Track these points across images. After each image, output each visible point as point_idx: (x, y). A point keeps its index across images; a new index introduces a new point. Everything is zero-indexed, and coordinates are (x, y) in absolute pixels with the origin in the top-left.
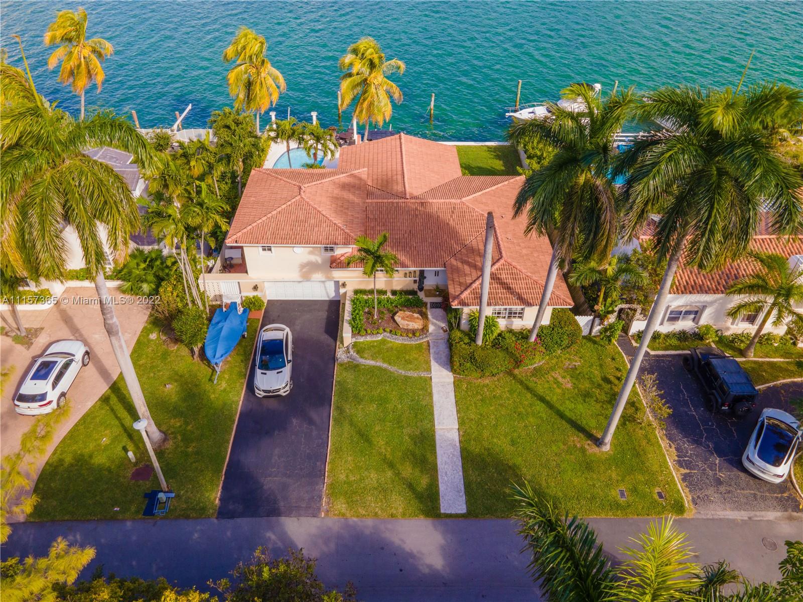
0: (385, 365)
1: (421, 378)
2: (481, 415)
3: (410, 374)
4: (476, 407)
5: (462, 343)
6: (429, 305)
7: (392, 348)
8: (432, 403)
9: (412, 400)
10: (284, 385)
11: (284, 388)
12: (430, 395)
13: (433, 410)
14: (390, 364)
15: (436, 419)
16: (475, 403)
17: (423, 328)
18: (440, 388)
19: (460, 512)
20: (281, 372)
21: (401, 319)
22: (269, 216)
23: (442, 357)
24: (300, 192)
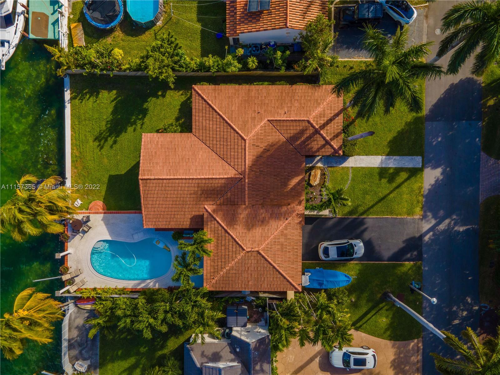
1: (352, 172)
8: (367, 167)
17: (321, 170)
18: (358, 163)
19: (421, 159)
20: (355, 245)
21: (315, 183)
22: (278, 268)
23: (339, 160)
24: (253, 251)
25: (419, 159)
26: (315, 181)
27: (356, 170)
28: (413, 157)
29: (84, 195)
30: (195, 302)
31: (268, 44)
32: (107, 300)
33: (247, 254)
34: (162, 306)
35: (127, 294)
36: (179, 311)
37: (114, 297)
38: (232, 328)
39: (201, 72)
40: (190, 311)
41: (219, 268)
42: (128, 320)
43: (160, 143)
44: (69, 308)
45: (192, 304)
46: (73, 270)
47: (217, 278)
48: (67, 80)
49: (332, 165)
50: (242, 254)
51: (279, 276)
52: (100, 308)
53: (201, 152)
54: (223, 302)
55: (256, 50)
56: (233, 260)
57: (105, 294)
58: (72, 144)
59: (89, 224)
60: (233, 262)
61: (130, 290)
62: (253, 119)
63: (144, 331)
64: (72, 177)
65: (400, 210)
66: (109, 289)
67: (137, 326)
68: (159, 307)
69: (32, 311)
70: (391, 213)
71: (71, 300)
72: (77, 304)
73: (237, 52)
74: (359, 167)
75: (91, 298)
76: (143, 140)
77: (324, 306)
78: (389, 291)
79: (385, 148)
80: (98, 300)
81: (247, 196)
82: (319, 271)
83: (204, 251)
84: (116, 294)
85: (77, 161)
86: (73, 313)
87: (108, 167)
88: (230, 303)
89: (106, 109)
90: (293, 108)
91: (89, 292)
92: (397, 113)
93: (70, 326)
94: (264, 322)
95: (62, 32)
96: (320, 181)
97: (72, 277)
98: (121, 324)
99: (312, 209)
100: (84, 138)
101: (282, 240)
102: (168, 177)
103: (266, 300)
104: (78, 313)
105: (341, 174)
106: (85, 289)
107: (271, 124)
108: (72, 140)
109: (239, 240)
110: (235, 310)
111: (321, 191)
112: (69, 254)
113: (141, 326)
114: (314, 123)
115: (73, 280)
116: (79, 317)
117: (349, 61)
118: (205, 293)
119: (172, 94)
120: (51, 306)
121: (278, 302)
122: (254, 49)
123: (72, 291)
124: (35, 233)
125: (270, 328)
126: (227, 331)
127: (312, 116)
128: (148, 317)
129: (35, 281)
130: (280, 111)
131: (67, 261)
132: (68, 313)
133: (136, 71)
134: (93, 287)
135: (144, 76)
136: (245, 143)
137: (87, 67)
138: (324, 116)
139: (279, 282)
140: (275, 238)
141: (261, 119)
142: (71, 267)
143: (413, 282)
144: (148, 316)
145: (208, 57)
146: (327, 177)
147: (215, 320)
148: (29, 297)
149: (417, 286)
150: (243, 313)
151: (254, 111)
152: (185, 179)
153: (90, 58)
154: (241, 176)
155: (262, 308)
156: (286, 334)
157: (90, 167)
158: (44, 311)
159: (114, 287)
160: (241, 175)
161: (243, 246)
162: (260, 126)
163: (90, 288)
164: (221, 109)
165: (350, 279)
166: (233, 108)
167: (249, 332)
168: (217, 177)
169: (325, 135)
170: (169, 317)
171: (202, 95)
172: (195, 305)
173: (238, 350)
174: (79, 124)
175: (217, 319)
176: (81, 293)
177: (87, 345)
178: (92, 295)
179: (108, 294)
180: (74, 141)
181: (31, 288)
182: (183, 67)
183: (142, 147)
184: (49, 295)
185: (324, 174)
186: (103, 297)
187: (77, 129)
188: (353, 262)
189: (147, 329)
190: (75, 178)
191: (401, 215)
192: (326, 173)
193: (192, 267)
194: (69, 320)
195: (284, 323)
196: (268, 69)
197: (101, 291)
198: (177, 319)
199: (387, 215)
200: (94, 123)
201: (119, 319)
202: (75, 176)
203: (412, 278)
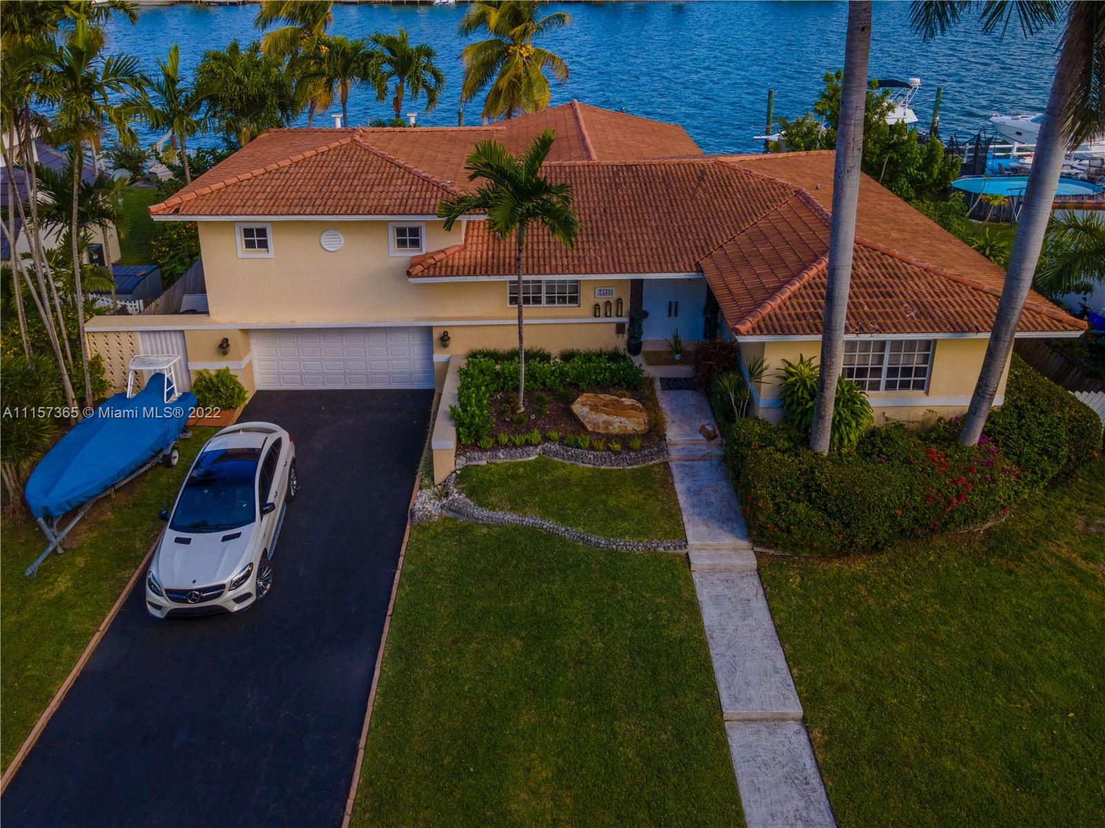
0: (549, 524)
1: (657, 557)
2: (871, 670)
3: (623, 544)
4: (847, 644)
5: (771, 449)
6: (658, 384)
7: (567, 481)
9: (637, 625)
10: (235, 576)
11: (237, 584)
12: (693, 608)
13: (708, 656)
14: (562, 519)
15: (722, 686)
16: (839, 631)
17: (649, 433)
18: (720, 589)
21: (587, 413)
26: (594, 408)
27: (674, 580)
74: (694, 596)
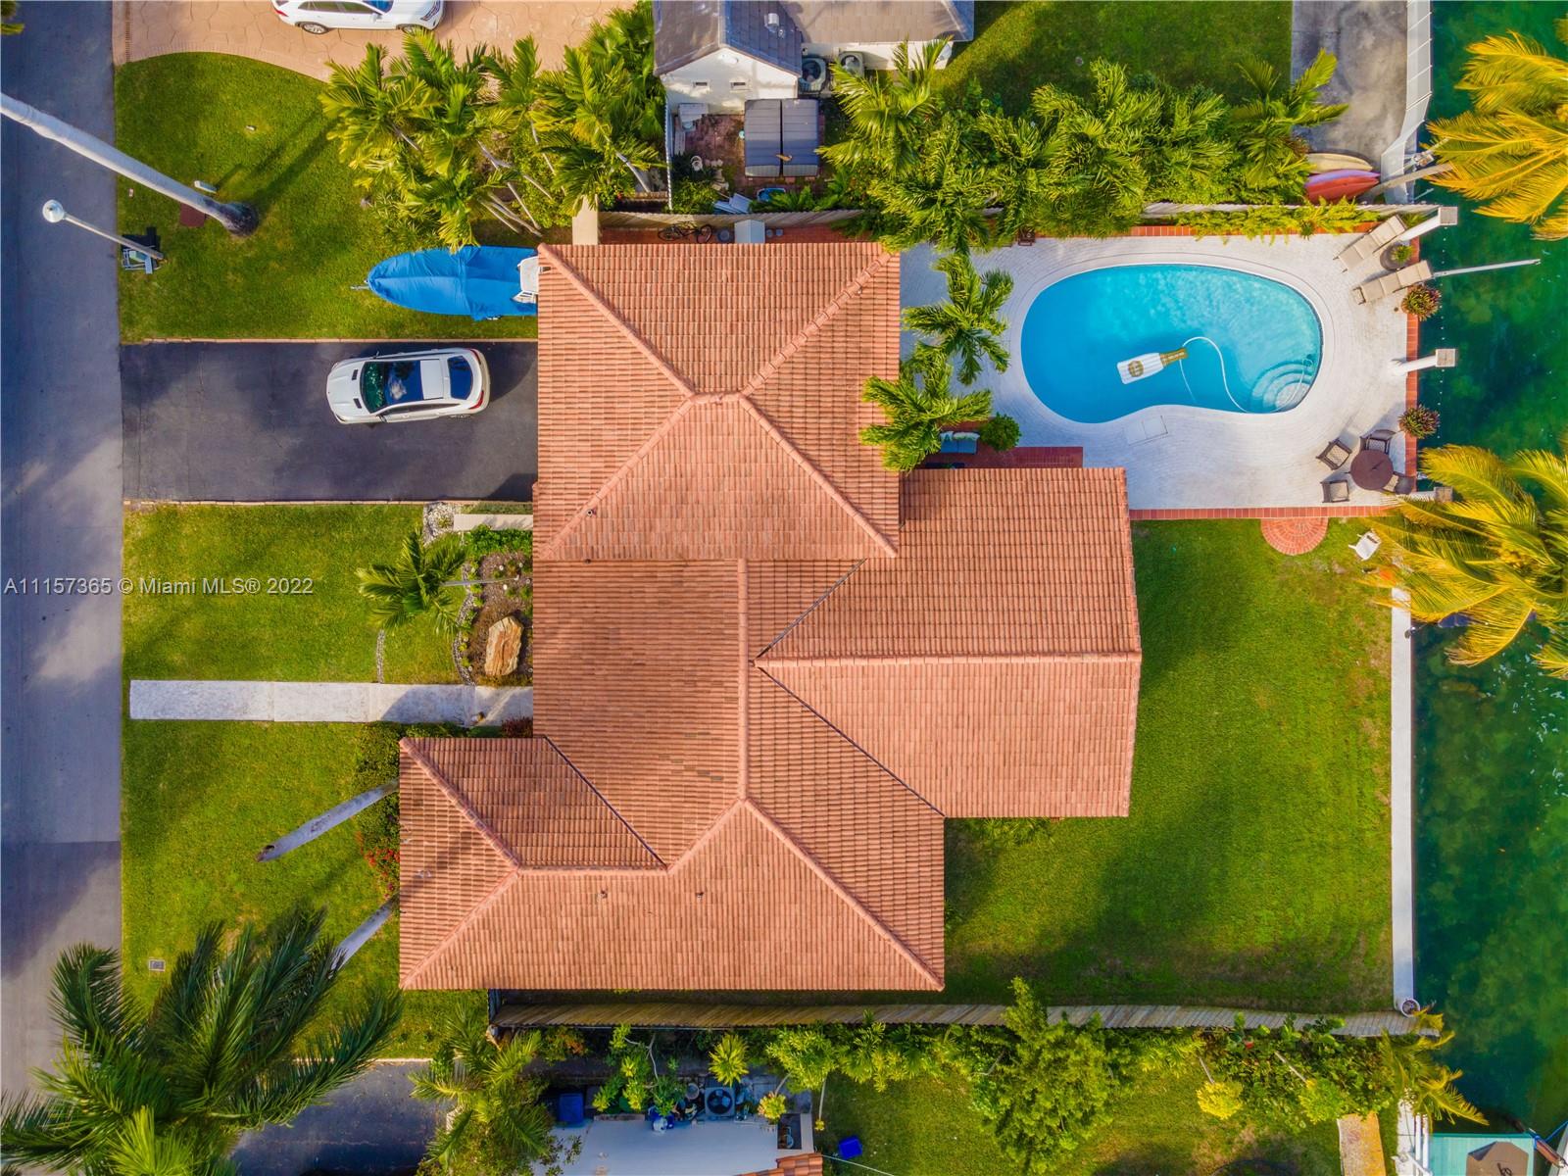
1: (373, 663)
3: (380, 645)
8: (324, 681)
9: (327, 645)
12: (340, 678)
13: (308, 680)
15: (290, 684)
17: (483, 674)
19: (132, 709)
20: (359, 406)
21: (502, 629)
22: (625, 331)
23: (421, 708)
24: (715, 393)
25: (139, 711)
26: (503, 635)
27: (360, 671)
28: (160, 716)
29: (1342, 574)
30: (930, 203)
31: (676, 1120)
32: (1264, 191)
33: (736, 381)
34: (1056, 184)
35: (1186, 216)
36: (991, 165)
37: (1235, 203)
38: (800, 97)
39: (913, 1026)
40: (949, 169)
41: (840, 326)
42: (1182, 125)
43: (1062, 783)
44: (1403, 158)
45: (940, 196)
46: (1386, 300)
47: (850, 290)
48: (1403, 990)
49: (444, 691)
50: (757, 382)
51: (618, 302)
52: (1290, 163)
53: (910, 748)
54: (834, 192)
55: (720, 1099)
56: (789, 361)
57: (1270, 216)
58: (1388, 758)
59: (1326, 472)
60: (789, 350)
61: (1175, 229)
62: (719, 873)
63: (1121, 88)
64: (1389, 640)
65: (203, 530)
66: (1255, 234)
67: (1148, 105)
68: (1065, 179)
69: (1549, 155)
70: (234, 517)
71: (1399, 187)
72: (1372, 171)
73: (782, 1106)
74: (349, 681)
75: (1322, 200)
76: (1127, 794)
77: (443, 200)
78: (234, 237)
79: (262, 750)
80: (1297, 188)
81: (742, 593)
82: (483, 309)
83: (893, 398)
84: (1228, 214)
85: (1370, 698)
86: (1390, 137)
87: (1255, 678)
88: (807, 189)
89: (1263, 885)
90: (576, 909)
91: (1328, 220)
92: (220, 874)
93: (1400, 89)
94: (684, 119)
95: (1421, 1162)
96: (486, 634)
97: (1392, 276)
98: (1211, 108)
99: (513, 536)
100: (1344, 781)
101: (610, 435)
102: (1030, 660)
103: (675, 202)
104: (1372, 139)
105: (412, 657)
106: (1341, 230)
107: (657, 852)
108: (1388, 775)
109: (767, 433)
110: (788, 163)
111: (483, 598)
112: (1402, 361)
113: (1133, 105)
114: (502, 858)
115: (1387, 263)
116: (1368, 124)
117: (390, 1057)
118: (893, 233)
119: (1022, 939)
120: (1477, 170)
121: (632, 194)
122: (726, 1101)
123: (1394, 221)
124: (1539, 462)
125: (658, 99)
126: (816, 85)
127: (510, 881)
128: (1111, 139)
129: (1532, 262)
130: (623, 899)
131: (1409, 331)
132: (1409, 140)
133: (1149, 1028)
134: (1316, 238)
135: (1123, 1003)
136: (748, 788)
137: (1331, 1047)
138: (466, 882)
139: (619, 277)
140: (636, 443)
141: (691, 871)
142: (1396, 309)
143: (149, 271)
144: (1109, 147)
145: (890, 1083)
146: (462, 648)
147: (856, 135)
148: (1560, 207)
149: (133, 255)
150: (760, 152)
151: (717, 900)
152: (968, 654)
153: (1321, 1091)
154: (763, 665)
155: (692, 169)
156: (578, 90)
157: (1322, 677)
158: (1503, 155)
159: (1233, 239)
160: (762, 670)
161: (753, 412)
162: (695, 848)
163: (1323, 232)
164: (840, 909)
165: (373, 283)
166: (795, 909)
167: (736, 84)
168: (849, 662)
169: (463, 812)
170: (1028, 145)
171: (906, 956)
172: (928, 191)
173: (773, 19)
174: (1361, 831)
175: (847, 139)
176: (1359, 214)
177: (1337, 19)
178: (1320, 209)
179: (1257, 213)
180: (1378, 770)
181: (1551, 238)
182: (978, 1044)
183: (1129, 769)
184: (1480, 211)
185: (470, 658)
186: (1275, 201)
187: (1370, 814)
188: (367, 341)
189: (1111, 98)
190: (1377, 636)
191: (201, 513)
192: (467, 664)
193: (937, 338)
194: (1403, 111)
195: (590, 129)
196: (677, 1033)
197: (1284, 225)
198: (999, 136)
199: (248, 511)
200: (1307, 835)
201: (1219, 131)
202: (1375, 643)
203: (155, 284)
